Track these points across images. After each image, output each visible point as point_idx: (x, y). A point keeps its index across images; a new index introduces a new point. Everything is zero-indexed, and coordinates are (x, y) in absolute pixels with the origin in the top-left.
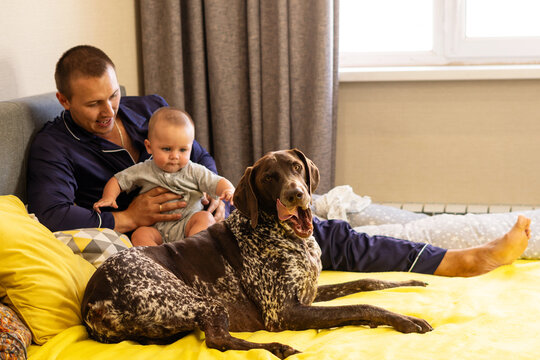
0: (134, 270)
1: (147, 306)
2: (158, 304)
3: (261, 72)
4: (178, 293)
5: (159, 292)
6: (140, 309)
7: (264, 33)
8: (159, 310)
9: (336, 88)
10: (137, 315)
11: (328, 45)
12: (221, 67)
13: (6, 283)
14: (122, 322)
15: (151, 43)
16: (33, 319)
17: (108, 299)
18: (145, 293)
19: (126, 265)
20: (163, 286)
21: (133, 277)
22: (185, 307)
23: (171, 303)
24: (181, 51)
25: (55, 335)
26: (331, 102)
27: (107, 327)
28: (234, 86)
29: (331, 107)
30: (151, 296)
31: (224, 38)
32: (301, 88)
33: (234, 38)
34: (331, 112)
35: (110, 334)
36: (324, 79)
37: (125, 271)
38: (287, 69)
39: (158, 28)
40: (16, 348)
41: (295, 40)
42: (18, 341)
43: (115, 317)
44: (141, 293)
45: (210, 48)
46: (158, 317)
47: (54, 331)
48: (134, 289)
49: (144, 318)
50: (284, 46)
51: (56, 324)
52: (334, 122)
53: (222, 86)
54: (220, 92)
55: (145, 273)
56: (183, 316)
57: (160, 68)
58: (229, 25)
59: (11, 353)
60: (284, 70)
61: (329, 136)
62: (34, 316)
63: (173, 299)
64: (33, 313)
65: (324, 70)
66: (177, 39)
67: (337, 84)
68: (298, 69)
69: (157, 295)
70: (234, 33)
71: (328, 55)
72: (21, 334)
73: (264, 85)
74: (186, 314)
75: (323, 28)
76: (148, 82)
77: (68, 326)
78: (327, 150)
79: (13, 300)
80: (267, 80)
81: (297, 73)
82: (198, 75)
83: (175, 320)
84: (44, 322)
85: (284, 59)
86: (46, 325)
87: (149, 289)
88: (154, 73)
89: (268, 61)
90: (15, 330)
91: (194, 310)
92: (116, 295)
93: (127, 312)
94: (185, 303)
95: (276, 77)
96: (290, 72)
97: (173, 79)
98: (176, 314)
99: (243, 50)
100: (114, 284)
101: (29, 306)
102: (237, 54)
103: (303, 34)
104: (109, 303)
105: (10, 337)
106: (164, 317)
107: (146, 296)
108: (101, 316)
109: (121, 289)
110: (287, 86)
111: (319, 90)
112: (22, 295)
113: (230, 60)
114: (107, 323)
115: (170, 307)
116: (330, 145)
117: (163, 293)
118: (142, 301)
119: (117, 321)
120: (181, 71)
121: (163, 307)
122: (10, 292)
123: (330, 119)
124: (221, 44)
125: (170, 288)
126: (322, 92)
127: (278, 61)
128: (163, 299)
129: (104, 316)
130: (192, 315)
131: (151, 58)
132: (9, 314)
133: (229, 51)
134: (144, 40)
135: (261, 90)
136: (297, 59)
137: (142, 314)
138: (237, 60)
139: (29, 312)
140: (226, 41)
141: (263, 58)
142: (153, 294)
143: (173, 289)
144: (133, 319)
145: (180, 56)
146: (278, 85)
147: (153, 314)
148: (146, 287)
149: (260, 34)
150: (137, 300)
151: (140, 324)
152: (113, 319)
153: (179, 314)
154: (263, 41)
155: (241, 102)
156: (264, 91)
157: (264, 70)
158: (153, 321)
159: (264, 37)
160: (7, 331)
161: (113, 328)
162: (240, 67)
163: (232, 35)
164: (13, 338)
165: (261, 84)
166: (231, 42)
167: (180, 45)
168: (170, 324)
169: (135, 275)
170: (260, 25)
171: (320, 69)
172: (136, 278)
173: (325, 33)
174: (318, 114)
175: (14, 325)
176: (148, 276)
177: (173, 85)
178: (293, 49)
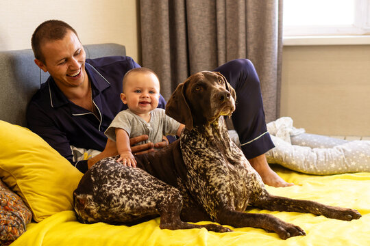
0: (112, 172)
1: (118, 201)
2: (127, 199)
3: (226, 38)
4: (144, 188)
5: (128, 189)
6: (113, 203)
7: (228, 9)
8: (128, 203)
9: (281, 50)
10: (110, 208)
11: (274, 18)
12: (197, 34)
13: (17, 174)
14: (99, 212)
15: (146, 16)
16: (34, 203)
17: (90, 194)
18: (116, 191)
19: (107, 168)
20: (132, 185)
21: (110, 178)
22: (148, 199)
23: (137, 197)
24: (168, 22)
25: (50, 216)
26: (276, 59)
27: (87, 214)
28: (206, 48)
29: (276, 63)
30: (121, 193)
31: (199, 13)
32: (255, 49)
33: (207, 13)
34: (276, 67)
35: (90, 219)
36: (271, 42)
37: (104, 173)
38: (244, 35)
39: (152, 6)
40: (18, 223)
41: (251, 14)
42: (20, 218)
43: (93, 208)
44: (114, 192)
45: (189, 21)
46: (127, 209)
47: (49, 213)
48: (109, 188)
49: (116, 209)
50: (242, 18)
51: (52, 208)
52: (279, 74)
53: (198, 48)
54: (196, 53)
55: (120, 175)
56: (147, 206)
57: (152, 35)
58: (203, 3)
59: (13, 226)
60: (242, 36)
61: (274, 84)
62: (35, 201)
63: (139, 193)
64: (35, 199)
65: (271, 36)
66: (165, 13)
67: (282, 47)
68: (253, 35)
69: (126, 192)
70: (207, 9)
71: (275, 25)
72: (22, 213)
73: (228, 47)
74: (149, 203)
75: (270, 5)
76: (144, 45)
77: (61, 210)
78: (273, 95)
79: (22, 188)
80: (230, 43)
81: (251, 38)
82: (180, 40)
83: (141, 209)
84: (44, 206)
85: (242, 28)
86: (44, 208)
87: (121, 187)
88: (148, 38)
89: (231, 30)
90: (19, 210)
91: (155, 200)
92: (95, 191)
93: (103, 205)
94: (149, 195)
95: (236, 41)
96: (246, 37)
97: (162, 42)
98: (142, 205)
99: (213, 22)
100: (96, 183)
101: (32, 192)
102: (209, 25)
103: (256, 10)
104: (90, 197)
105: (13, 214)
106: (132, 207)
107: (118, 194)
108: (83, 205)
109: (100, 188)
110: (244, 48)
111: (267, 50)
112: (28, 184)
113: (204, 29)
114: (88, 211)
115: (137, 200)
116: (275, 91)
117: (131, 190)
118: (115, 198)
119: (95, 211)
120: (168, 37)
121: (131, 201)
122: (19, 181)
123: (276, 72)
124: (197, 17)
125: (137, 185)
126: (270, 52)
127: (238, 29)
128: (131, 194)
129: (86, 206)
130: (153, 204)
131: (147, 27)
132: (15, 198)
133: (203, 22)
134: (142, 15)
135: (226, 51)
136: (252, 28)
137: (115, 206)
138: (209, 29)
139: (32, 198)
140: (201, 16)
141: (228, 27)
142: (123, 191)
143: (140, 186)
144: (107, 210)
145: (168, 26)
146: (237, 47)
147: (123, 206)
148: (119, 187)
149: (226, 10)
150: (111, 196)
151: (113, 214)
152: (92, 209)
153: (144, 204)
154: (228, 15)
155: (211, 60)
156: (228, 51)
157: (228, 36)
158: (123, 211)
159: (228, 12)
160: (11, 210)
161: (92, 216)
162: (211, 34)
163: (205, 11)
164: (16, 216)
165: (226, 47)
166: (205, 16)
167: (167, 18)
168: (137, 213)
169: (112, 176)
170: (225, 3)
171: (268, 35)
172: (113, 179)
173: (272, 9)
174: (267, 68)
175: (18, 206)
176: (123, 176)
177: (162, 47)
178: (249, 20)
